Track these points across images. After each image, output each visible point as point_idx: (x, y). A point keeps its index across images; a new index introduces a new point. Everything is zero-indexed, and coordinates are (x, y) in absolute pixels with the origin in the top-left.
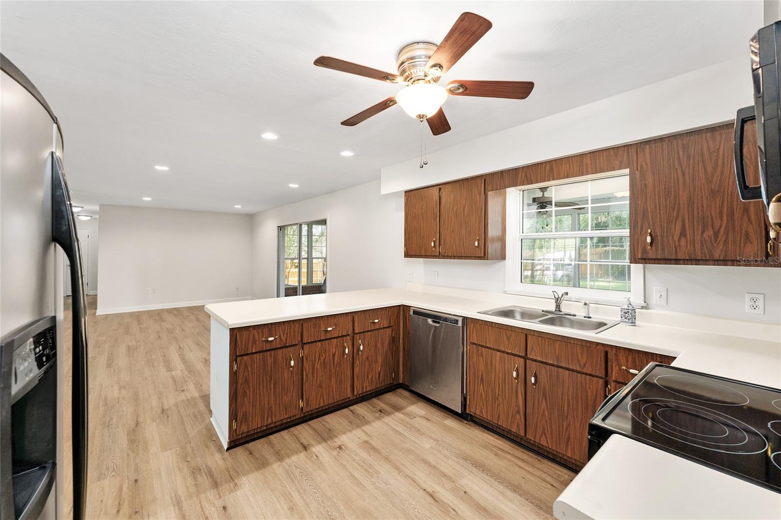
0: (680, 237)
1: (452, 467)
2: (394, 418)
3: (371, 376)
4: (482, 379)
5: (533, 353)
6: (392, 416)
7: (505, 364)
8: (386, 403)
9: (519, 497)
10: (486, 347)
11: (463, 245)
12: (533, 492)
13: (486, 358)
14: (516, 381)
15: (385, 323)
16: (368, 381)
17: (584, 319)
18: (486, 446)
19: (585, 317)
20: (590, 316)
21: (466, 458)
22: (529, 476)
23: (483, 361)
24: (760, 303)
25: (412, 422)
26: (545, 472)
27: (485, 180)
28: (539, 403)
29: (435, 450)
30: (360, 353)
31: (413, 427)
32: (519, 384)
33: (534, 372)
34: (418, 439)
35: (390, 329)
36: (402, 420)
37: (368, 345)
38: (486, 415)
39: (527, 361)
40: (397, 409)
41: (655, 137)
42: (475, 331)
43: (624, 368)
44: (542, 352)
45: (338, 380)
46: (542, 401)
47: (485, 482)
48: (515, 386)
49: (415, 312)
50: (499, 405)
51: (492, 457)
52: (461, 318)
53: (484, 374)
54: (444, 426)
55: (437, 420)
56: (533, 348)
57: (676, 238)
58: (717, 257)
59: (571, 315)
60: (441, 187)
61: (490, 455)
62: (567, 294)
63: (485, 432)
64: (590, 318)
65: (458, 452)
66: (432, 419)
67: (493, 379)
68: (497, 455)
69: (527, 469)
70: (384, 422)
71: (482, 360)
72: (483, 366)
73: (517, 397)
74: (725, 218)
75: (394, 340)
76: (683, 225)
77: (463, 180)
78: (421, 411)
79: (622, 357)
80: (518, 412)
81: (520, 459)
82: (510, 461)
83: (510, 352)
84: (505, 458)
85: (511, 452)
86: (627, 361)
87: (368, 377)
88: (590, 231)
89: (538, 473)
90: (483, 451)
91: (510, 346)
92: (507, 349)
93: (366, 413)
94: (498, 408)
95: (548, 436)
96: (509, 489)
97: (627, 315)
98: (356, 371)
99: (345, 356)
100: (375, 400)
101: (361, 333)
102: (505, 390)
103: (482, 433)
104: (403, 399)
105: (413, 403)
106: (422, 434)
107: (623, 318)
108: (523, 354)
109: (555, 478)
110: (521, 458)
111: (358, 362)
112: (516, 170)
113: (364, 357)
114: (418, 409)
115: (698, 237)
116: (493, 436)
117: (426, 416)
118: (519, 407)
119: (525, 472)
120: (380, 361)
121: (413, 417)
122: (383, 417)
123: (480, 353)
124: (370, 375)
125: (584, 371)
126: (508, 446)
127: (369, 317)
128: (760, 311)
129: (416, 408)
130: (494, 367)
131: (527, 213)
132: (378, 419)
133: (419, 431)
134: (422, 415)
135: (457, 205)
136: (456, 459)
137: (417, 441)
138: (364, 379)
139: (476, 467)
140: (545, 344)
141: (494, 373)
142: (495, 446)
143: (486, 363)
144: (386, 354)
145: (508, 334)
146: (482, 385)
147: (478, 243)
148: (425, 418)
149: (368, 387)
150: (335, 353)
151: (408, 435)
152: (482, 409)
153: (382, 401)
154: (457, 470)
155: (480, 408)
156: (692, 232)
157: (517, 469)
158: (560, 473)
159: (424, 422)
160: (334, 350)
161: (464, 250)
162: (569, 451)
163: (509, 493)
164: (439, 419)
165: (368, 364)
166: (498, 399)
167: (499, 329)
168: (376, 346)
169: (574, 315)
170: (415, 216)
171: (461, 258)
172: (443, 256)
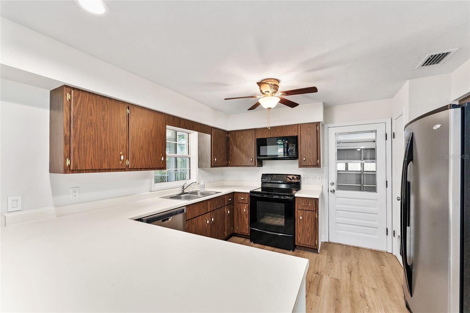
0: (219, 159)
10: (195, 217)
11: (151, 159)
14: (207, 225)
33: (212, 216)
39: (210, 213)
42: (190, 212)
43: (228, 200)
44: (213, 206)
46: (213, 227)
52: (185, 207)
58: (223, 165)
73: (207, 232)
76: (219, 155)
108: (208, 211)
125: (222, 206)
140: (213, 202)
145: (203, 205)
147: (163, 159)
161: (152, 163)
170: (91, 124)
171: (147, 169)
172: (130, 169)
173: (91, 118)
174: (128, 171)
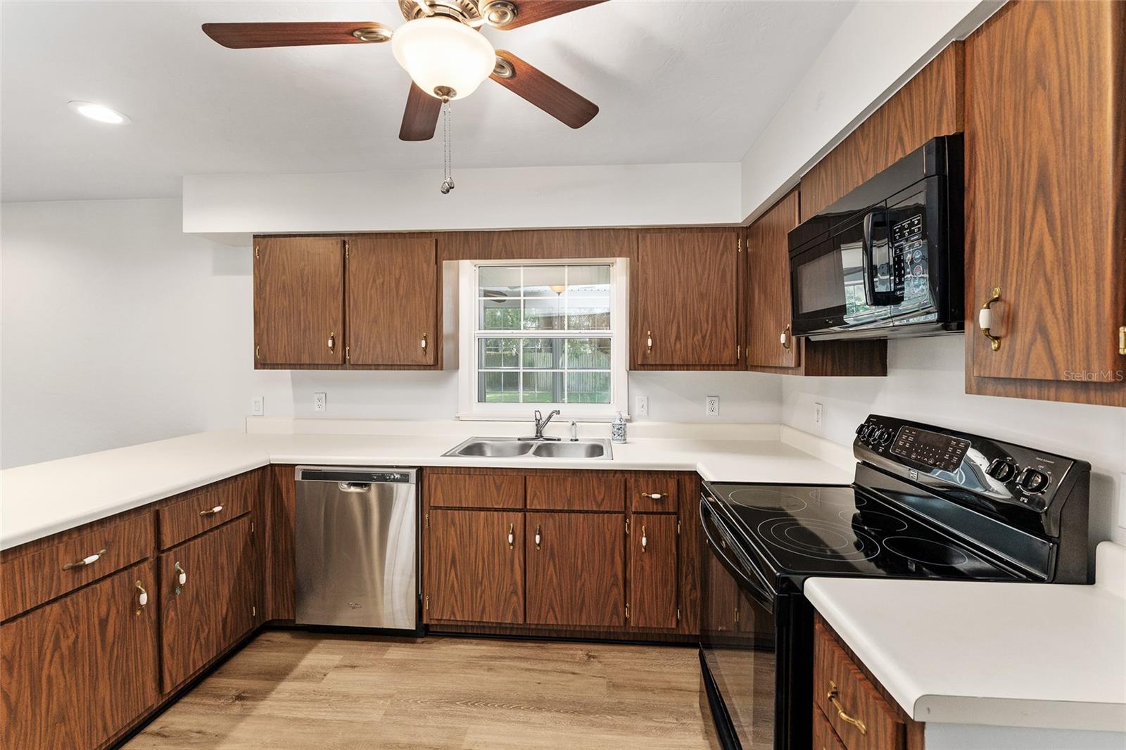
0: (676, 340)
1: (437, 727)
2: (280, 696)
3: (205, 634)
4: (453, 562)
5: (536, 501)
6: (274, 695)
7: (493, 529)
8: (245, 676)
9: (549, 715)
10: (461, 509)
11: (397, 345)
12: (560, 697)
13: (461, 526)
14: (511, 547)
15: (235, 508)
16: (198, 646)
17: (571, 442)
18: (469, 665)
19: (571, 440)
20: (577, 438)
21: (453, 699)
22: (543, 678)
23: (456, 531)
24: (716, 405)
25: (324, 686)
26: (557, 661)
27: (436, 240)
28: (544, 570)
29: (396, 715)
30: (178, 591)
31: (331, 694)
32: (516, 552)
33: (538, 528)
34: (354, 713)
35: (246, 519)
36: (300, 694)
37: (198, 568)
38: (463, 616)
39: (527, 514)
40: (278, 674)
41: (655, 226)
42: (439, 487)
43: (644, 494)
44: (548, 495)
45: (119, 679)
46: (548, 566)
47: (498, 720)
48: (508, 556)
49: (306, 475)
50: (483, 592)
51: (486, 676)
52: (415, 470)
53: (457, 553)
54: (389, 663)
55: (371, 659)
56: (535, 495)
57: (673, 341)
58: (704, 363)
59: (555, 440)
60: (346, 239)
61: (482, 675)
62: (558, 412)
63: (456, 643)
64: (577, 440)
65: (435, 697)
66: (360, 662)
67: (473, 555)
68: (491, 669)
69: (535, 667)
70: (261, 717)
71: (453, 533)
72: (455, 539)
73: (512, 570)
74: (710, 322)
75: (254, 540)
76: (679, 327)
77: (394, 234)
78: (331, 657)
79: (642, 482)
80: (515, 592)
81: (521, 658)
82: (511, 668)
83: (501, 507)
84: (503, 668)
85: (506, 655)
86: (647, 486)
87: (198, 638)
88: (566, 331)
89: (550, 666)
90: (469, 674)
91: (501, 498)
92: (496, 504)
93: (203, 720)
94: (481, 597)
95: (557, 610)
96: (532, 711)
97: (620, 431)
98: (168, 638)
99: (138, 613)
100: (214, 682)
101: (180, 544)
102: (494, 567)
103: (454, 646)
104: (280, 651)
105: (308, 650)
106: (356, 699)
107: (616, 435)
108: (520, 506)
109: (571, 662)
110: (521, 656)
111: (172, 614)
112: (488, 234)
113: (189, 598)
114: (323, 656)
115: (690, 341)
116: (471, 643)
117: (347, 662)
118: (515, 583)
119: (536, 674)
120: (225, 591)
121: (322, 676)
122: (254, 708)
123: (449, 520)
124: (204, 631)
125: (601, 510)
126: (498, 648)
127: (199, 505)
128: (715, 413)
129: (319, 656)
130: (475, 537)
131: (485, 300)
132: (242, 717)
133: (346, 696)
134: (336, 663)
135: (384, 276)
136: (438, 711)
137: (352, 717)
138: (189, 648)
139: (473, 704)
140: (552, 485)
141: (475, 546)
142: (481, 657)
143: (462, 533)
144: (239, 574)
145: (497, 481)
146: (453, 570)
147: (426, 343)
148: (346, 666)
149: (200, 660)
150: (108, 615)
151: (328, 717)
152: (453, 607)
153: (229, 675)
154: (450, 727)
155: (450, 609)
156: (685, 336)
157: (527, 674)
158: (572, 652)
159: (348, 676)
160: (104, 609)
161: (399, 354)
162: (584, 617)
163: (536, 717)
164: (372, 656)
165: (197, 609)
166: (481, 583)
167: (483, 477)
168: (216, 563)
169: (559, 440)
170: (284, 288)
171: (390, 367)
172: (353, 365)
173: (284, 277)
174: (349, 369)
